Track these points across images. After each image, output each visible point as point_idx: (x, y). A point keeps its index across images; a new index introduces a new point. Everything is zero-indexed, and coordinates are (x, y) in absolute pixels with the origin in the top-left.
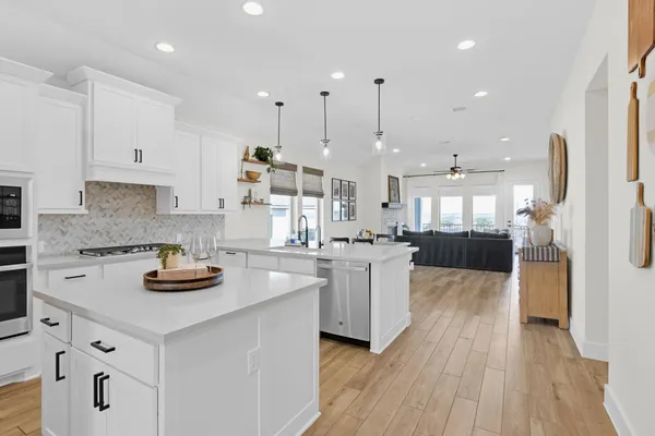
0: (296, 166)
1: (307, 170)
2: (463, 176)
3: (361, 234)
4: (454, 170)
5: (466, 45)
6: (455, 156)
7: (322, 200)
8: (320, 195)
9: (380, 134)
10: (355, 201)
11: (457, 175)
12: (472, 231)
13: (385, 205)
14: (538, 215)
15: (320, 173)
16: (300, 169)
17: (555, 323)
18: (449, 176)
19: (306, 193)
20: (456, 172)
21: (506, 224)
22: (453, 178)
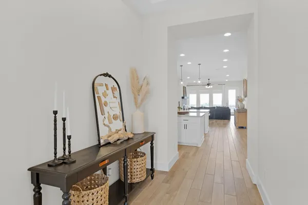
4: (208, 85)
6: (209, 79)
12: (217, 106)
13: (183, 98)
18: (206, 87)
21: (226, 104)
22: (208, 87)
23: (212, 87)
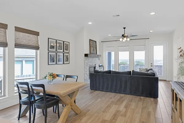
1: (18, 29)
2: (128, 39)
6: (124, 28)
8: (37, 48)
10: (68, 53)
11: (125, 39)
12: (133, 71)
13: (86, 55)
18: (121, 39)
20: (124, 37)
21: (150, 65)
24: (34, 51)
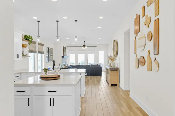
0: (36, 42)
1: (39, 44)
3: (62, 66)
4: (84, 46)
5: (101, 18)
6: (85, 41)
7: (43, 55)
8: (43, 53)
9: (76, 36)
10: (52, 55)
12: (91, 65)
13: (63, 57)
14: (113, 60)
15: (42, 45)
16: (37, 44)
17: (116, 85)
18: (83, 48)
19: (39, 52)
21: (97, 62)
22: (84, 48)
23: (87, 48)
24: (41, 54)
